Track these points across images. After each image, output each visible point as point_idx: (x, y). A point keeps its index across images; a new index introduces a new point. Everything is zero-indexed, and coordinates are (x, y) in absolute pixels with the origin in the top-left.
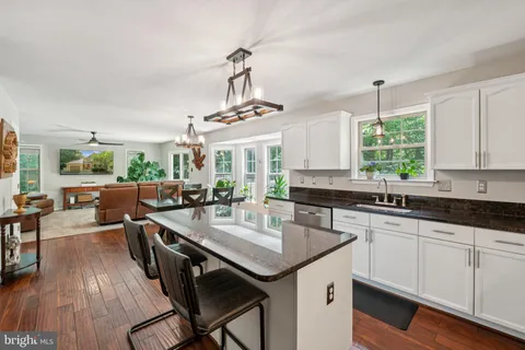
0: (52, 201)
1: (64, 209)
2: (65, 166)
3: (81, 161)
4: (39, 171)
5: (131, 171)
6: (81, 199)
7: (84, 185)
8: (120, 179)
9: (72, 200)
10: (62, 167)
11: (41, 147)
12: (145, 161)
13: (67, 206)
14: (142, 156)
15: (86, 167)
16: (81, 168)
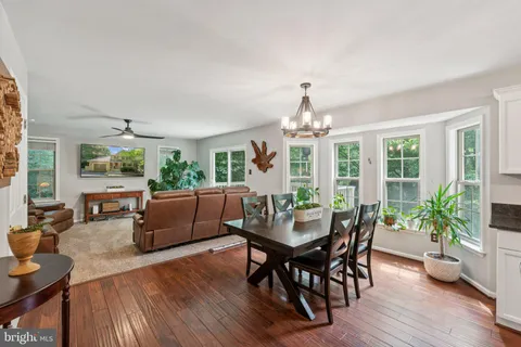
0: (72, 211)
1: (85, 221)
2: (87, 164)
3: (107, 159)
4: (54, 171)
5: (165, 172)
6: (107, 207)
7: (110, 190)
8: (152, 183)
9: (96, 210)
10: (83, 165)
11: (57, 141)
12: (181, 161)
13: (89, 217)
14: (177, 154)
15: (114, 166)
16: (108, 167)
